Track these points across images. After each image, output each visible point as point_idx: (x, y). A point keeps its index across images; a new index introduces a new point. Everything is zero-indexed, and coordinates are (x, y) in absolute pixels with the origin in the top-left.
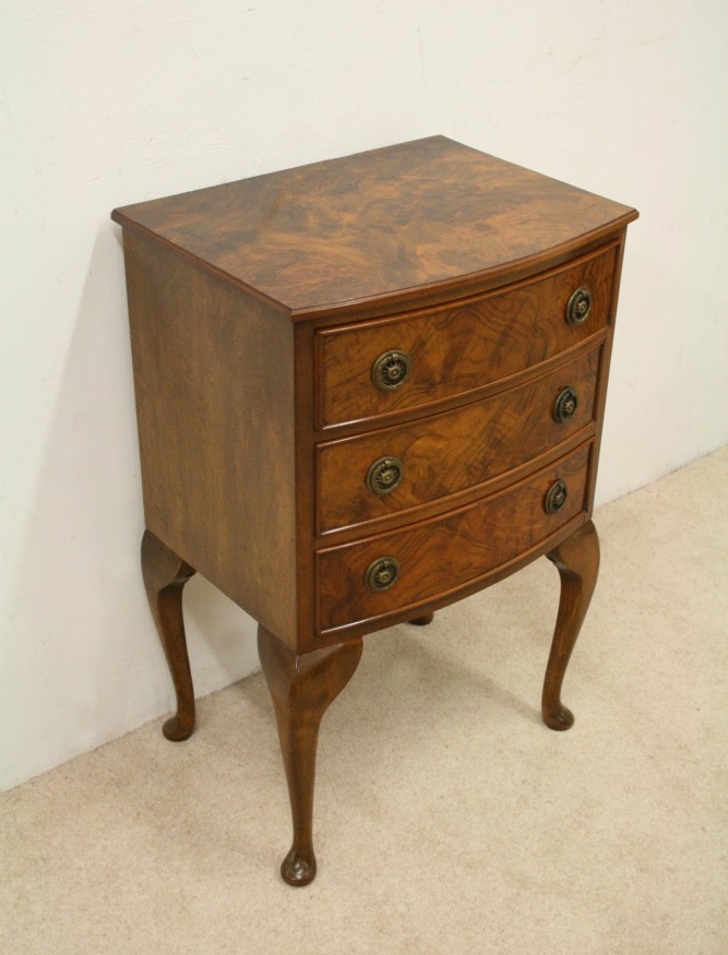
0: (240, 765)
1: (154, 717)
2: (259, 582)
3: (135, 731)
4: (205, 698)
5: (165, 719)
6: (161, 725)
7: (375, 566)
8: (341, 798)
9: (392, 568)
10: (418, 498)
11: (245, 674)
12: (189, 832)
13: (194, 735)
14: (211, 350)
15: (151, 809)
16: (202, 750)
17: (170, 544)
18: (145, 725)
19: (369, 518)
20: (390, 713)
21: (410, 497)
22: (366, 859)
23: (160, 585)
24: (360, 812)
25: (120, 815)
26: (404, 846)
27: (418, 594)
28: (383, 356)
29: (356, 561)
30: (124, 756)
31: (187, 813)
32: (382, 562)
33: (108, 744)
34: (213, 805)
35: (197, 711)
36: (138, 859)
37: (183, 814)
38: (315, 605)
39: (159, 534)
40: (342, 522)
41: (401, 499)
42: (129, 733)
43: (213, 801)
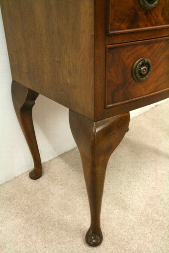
0: (62, 189)
1: (26, 170)
3: (18, 177)
4: (47, 162)
5: (30, 171)
6: (29, 173)
7: (139, 62)
8: (108, 202)
9: (148, 65)
10: (164, 20)
11: (62, 153)
12: (40, 221)
13: (42, 177)
15: (23, 210)
16: (46, 183)
18: (23, 174)
19: (138, 27)
20: (122, 164)
21: (161, 18)
22: (125, 231)
24: (118, 207)
25: (9, 214)
26: (141, 223)
27: (157, 87)
29: (128, 57)
30: (13, 187)
31: (39, 212)
32: (143, 60)
33: (6, 182)
34: (51, 208)
36: (16, 237)
37: (38, 212)
38: (105, 87)
40: (123, 26)
41: (156, 18)
42: (16, 177)
43: (51, 206)
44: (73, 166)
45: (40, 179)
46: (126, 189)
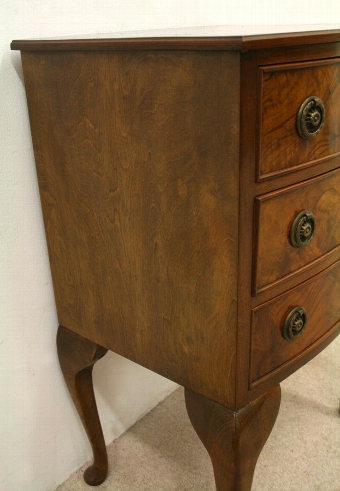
1: (76, 469)
2: (186, 350)
3: (64, 483)
5: (85, 469)
6: (82, 474)
7: (292, 315)
10: (320, 250)
14: (124, 135)
17: (84, 334)
18: (71, 476)
21: (316, 251)
23: (76, 369)
28: (307, 100)
29: (278, 314)
35: (110, 460)
38: (250, 362)
39: (72, 327)
40: (272, 278)
42: (60, 486)
44: (158, 447)
45: (106, 483)
46: (262, 482)
